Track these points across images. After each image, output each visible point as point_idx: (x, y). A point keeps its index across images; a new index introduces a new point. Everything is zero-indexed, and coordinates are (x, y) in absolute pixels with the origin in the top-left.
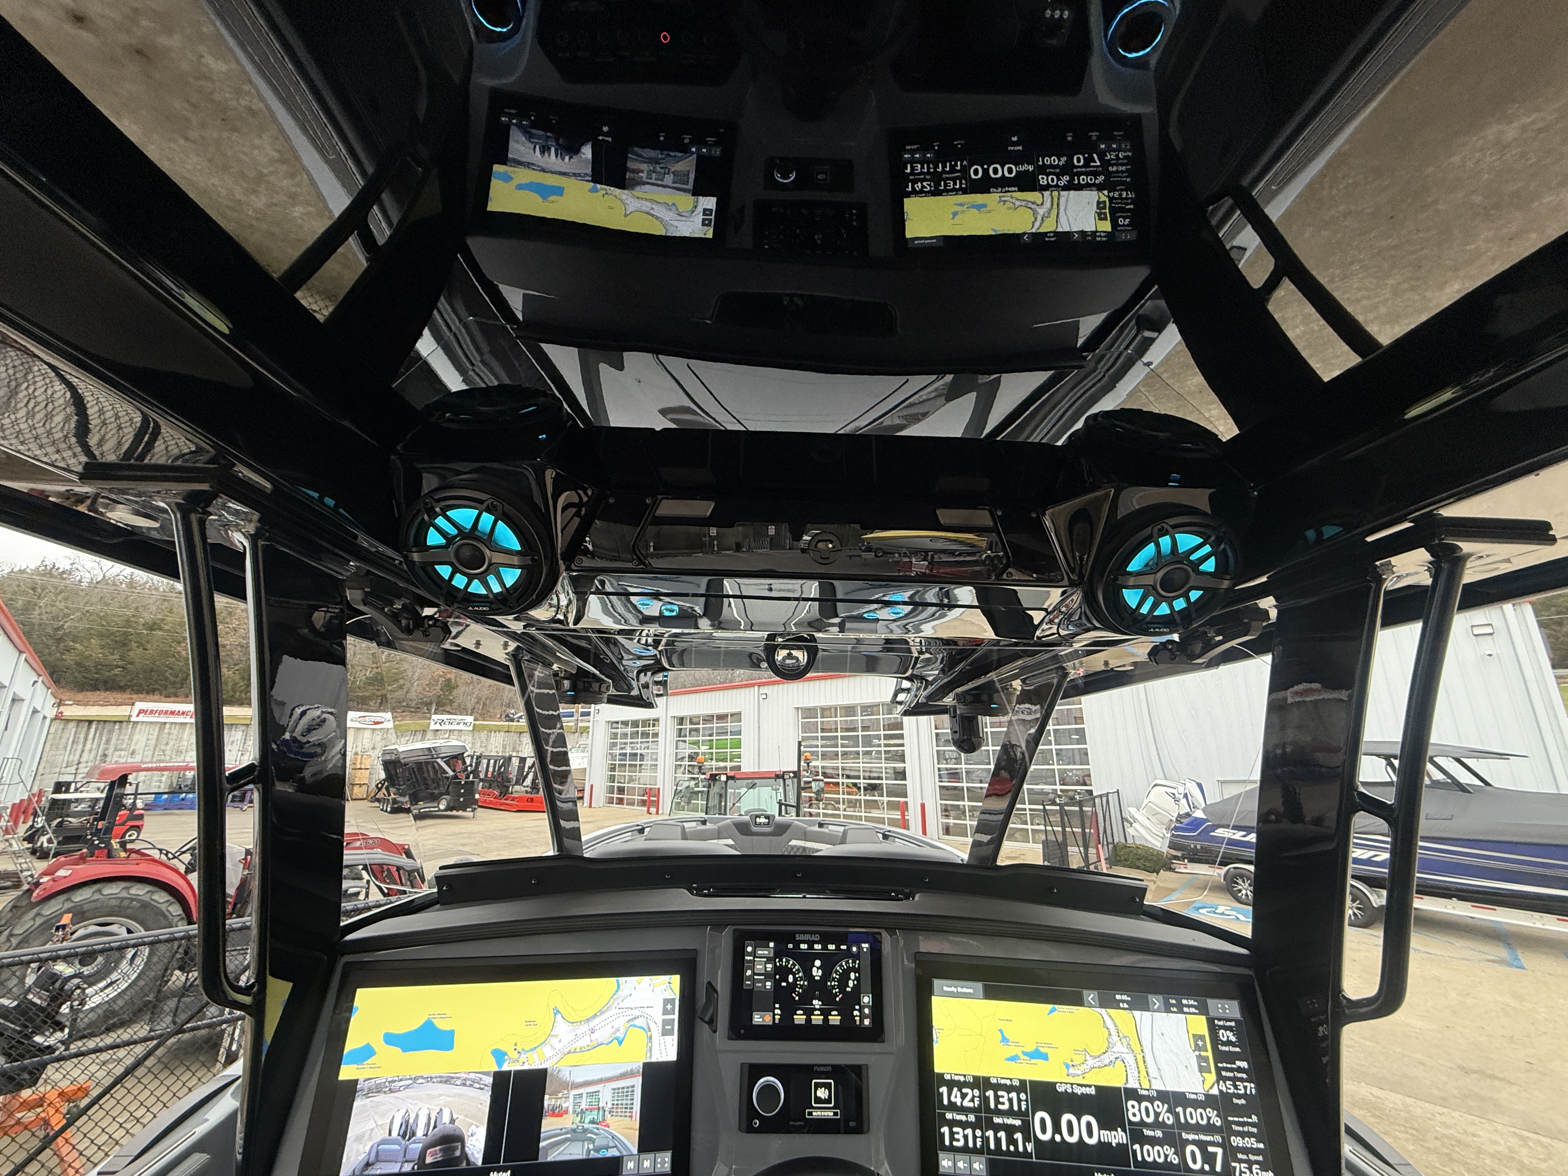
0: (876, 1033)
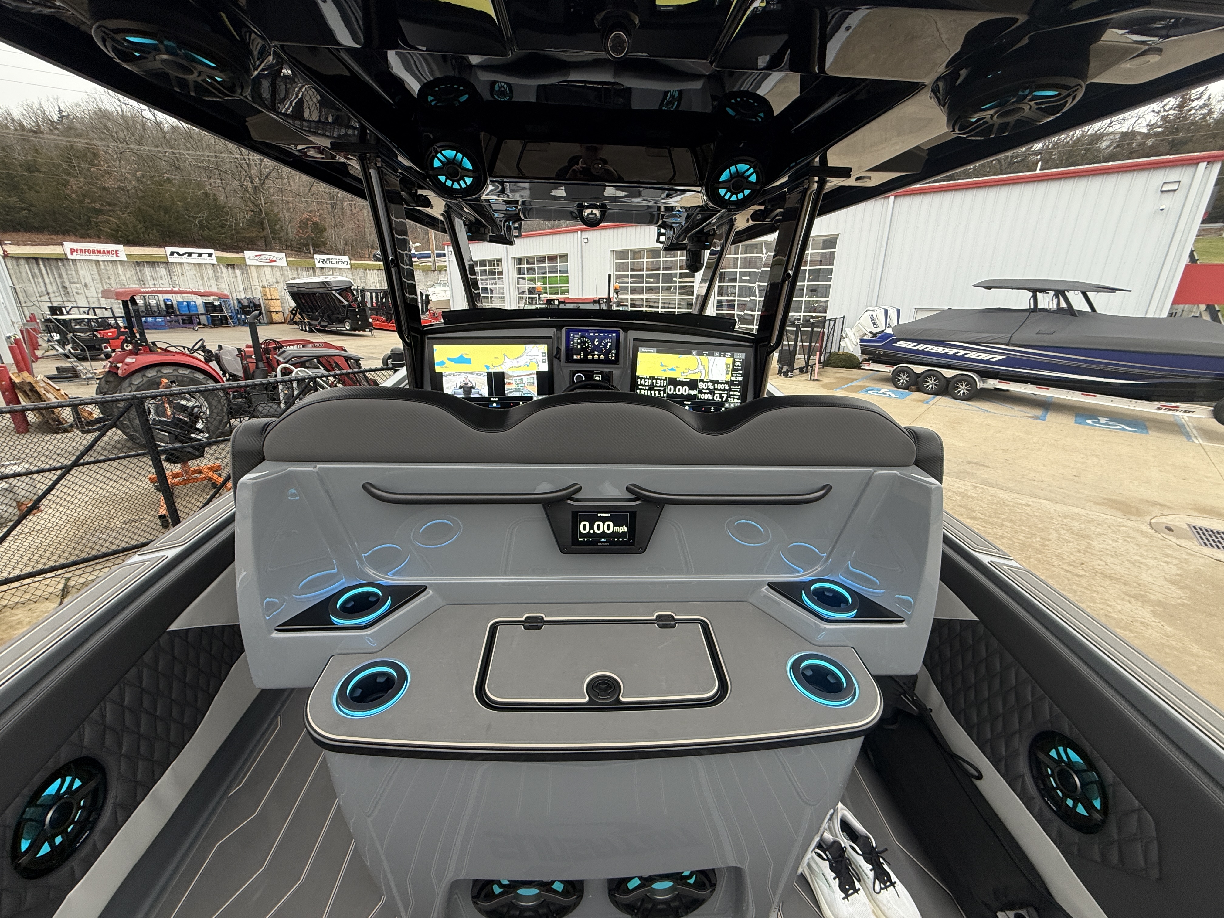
0: (616, 362)
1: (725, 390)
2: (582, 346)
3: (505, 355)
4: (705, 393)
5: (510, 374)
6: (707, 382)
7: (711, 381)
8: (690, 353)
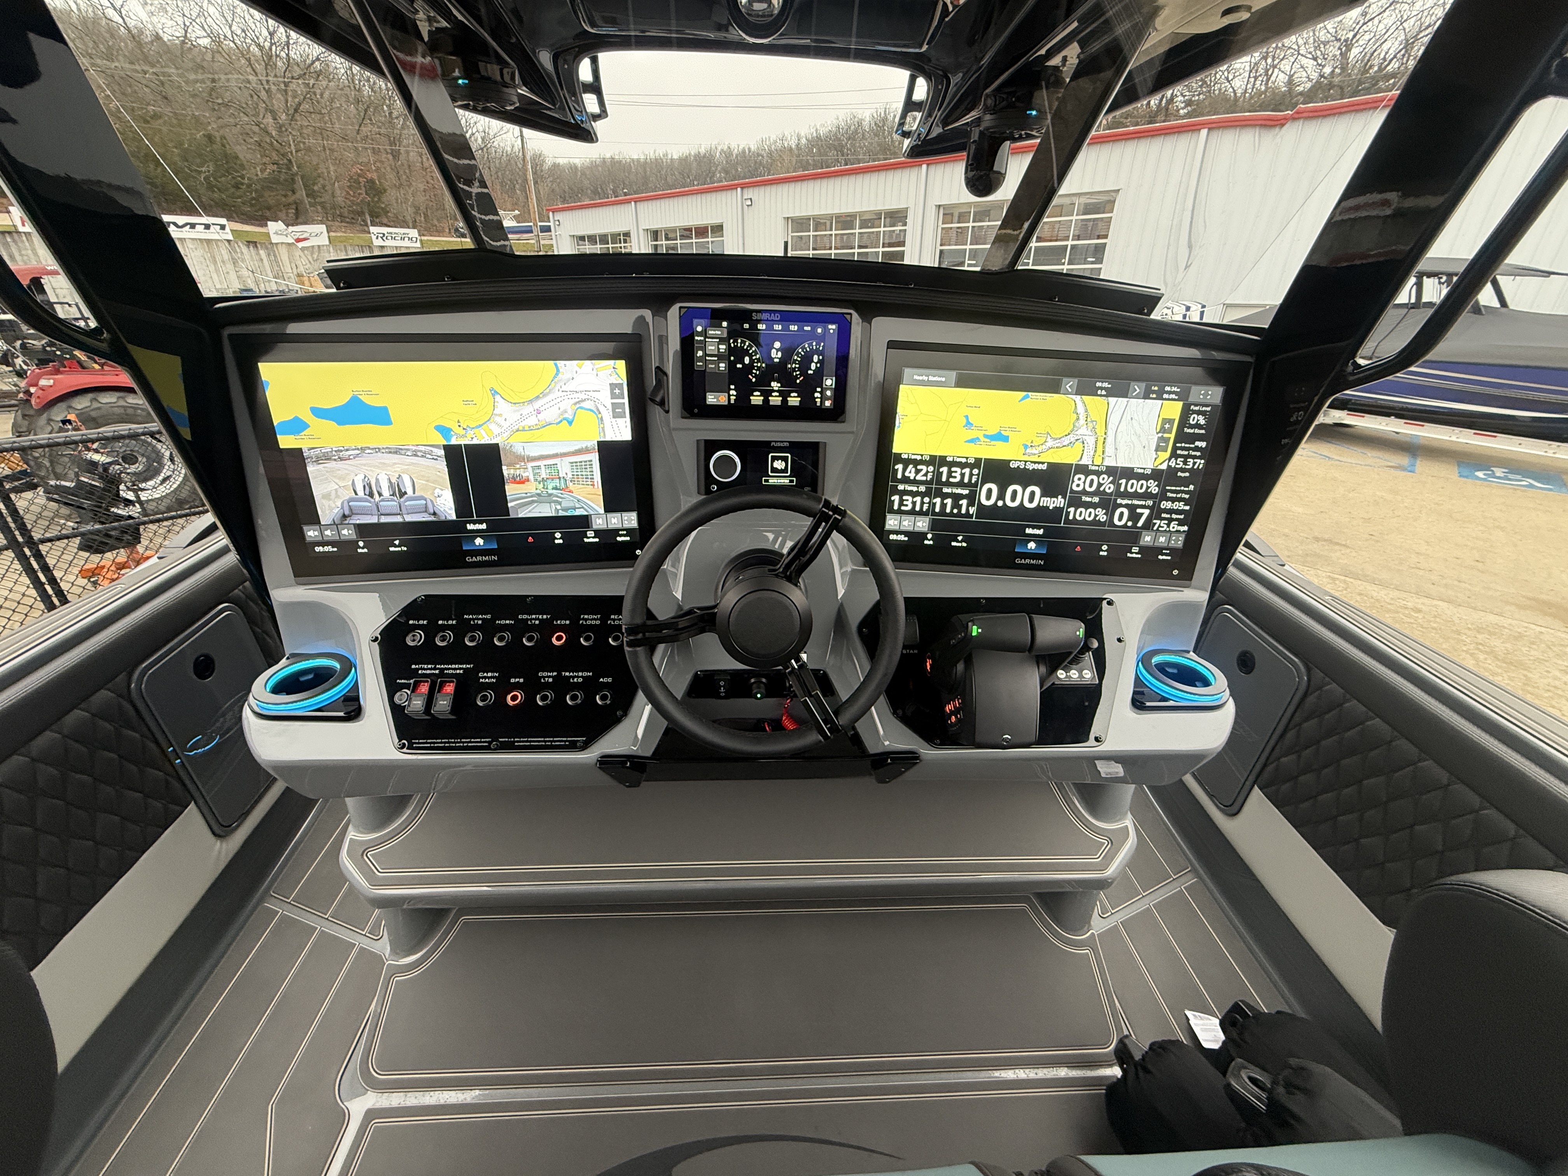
0: (837, 413)
1: (1147, 495)
2: (731, 366)
3: (494, 393)
4: (1088, 505)
5: (519, 449)
6: (1098, 473)
7: (1111, 471)
8: (1054, 388)
